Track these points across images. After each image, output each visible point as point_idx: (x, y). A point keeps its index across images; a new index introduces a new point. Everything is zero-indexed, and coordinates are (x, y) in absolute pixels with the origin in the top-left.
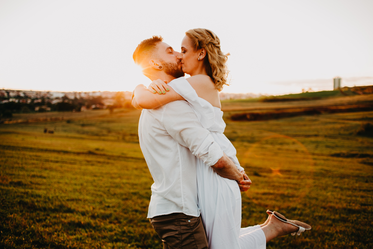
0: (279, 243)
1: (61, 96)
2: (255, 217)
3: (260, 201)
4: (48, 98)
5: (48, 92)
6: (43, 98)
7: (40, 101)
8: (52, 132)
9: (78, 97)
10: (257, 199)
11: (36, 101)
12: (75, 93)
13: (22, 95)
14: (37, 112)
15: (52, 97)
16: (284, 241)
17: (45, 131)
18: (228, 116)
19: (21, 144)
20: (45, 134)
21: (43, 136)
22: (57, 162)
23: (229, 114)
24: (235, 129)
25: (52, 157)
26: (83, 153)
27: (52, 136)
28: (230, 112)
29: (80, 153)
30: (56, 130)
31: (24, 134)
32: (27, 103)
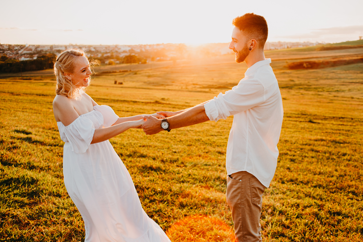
0: (327, 186)
1: (128, 49)
2: (307, 161)
3: (312, 147)
4: (117, 52)
5: (116, 46)
6: (111, 52)
7: (109, 55)
8: (121, 83)
9: (143, 50)
10: (310, 145)
11: (105, 55)
12: (141, 46)
13: (93, 50)
14: (107, 64)
15: (119, 51)
16: (331, 184)
17: (116, 83)
18: (285, 64)
19: (95, 95)
20: (115, 85)
21: (113, 87)
22: (128, 111)
23: (287, 62)
24: (293, 77)
25: (123, 106)
26: (150, 103)
27: (122, 87)
28: (288, 61)
29: (148, 103)
30: (124, 82)
31: (97, 86)
32: (98, 57)
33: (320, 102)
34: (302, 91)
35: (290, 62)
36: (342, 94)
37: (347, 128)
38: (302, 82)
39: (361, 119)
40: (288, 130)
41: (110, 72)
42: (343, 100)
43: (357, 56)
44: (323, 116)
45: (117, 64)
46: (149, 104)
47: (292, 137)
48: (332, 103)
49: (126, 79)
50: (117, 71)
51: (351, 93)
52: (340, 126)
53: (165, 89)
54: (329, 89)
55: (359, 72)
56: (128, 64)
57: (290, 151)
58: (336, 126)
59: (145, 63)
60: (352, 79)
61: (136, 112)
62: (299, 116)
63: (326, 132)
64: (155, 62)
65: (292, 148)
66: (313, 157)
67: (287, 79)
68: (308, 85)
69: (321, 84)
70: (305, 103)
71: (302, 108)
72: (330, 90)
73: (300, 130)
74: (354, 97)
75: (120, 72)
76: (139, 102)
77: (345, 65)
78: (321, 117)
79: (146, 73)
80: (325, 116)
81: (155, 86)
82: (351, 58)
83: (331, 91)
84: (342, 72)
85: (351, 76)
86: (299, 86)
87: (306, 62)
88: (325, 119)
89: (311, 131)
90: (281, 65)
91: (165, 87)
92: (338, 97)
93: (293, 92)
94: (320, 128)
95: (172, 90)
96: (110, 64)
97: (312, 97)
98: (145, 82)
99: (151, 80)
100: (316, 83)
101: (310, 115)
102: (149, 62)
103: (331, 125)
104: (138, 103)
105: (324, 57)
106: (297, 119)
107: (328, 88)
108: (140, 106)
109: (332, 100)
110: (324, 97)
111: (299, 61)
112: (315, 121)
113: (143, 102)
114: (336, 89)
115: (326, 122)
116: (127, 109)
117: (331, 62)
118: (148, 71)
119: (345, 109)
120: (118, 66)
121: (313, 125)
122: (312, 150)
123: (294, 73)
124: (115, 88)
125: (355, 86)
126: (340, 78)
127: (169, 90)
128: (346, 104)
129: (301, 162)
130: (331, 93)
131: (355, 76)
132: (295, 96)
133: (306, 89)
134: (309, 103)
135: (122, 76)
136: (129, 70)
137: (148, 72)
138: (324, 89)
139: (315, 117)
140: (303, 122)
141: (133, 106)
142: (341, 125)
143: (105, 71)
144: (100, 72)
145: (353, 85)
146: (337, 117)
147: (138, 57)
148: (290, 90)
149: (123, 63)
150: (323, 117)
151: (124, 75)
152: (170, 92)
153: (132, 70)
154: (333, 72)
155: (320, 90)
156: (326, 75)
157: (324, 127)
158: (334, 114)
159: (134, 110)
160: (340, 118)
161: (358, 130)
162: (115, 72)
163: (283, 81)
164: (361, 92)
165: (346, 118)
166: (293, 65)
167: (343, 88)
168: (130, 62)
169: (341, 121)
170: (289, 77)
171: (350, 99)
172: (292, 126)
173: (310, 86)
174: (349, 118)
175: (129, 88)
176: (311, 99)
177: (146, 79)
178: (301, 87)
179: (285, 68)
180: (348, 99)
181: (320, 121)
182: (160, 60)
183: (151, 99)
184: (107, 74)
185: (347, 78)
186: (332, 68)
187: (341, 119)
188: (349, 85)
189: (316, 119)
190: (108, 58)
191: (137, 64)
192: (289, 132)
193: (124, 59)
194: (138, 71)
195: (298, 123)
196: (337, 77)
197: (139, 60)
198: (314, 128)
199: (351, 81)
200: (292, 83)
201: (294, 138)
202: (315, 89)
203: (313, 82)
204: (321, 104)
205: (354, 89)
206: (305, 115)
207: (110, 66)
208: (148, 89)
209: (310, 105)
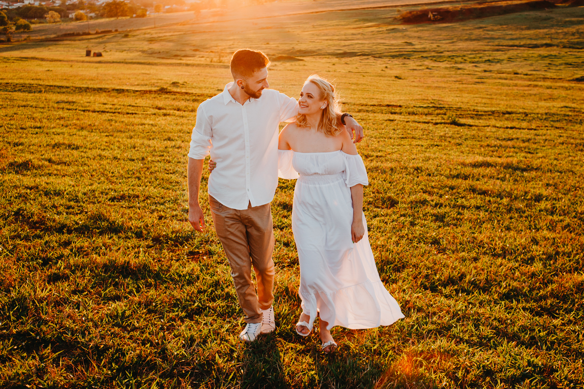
7: (75, 1)
8: (100, 55)
11: (69, 3)
14: (72, 19)
17: (88, 54)
18: (396, 15)
19: (45, 80)
20: (88, 59)
21: (83, 62)
22: (103, 112)
23: (399, 11)
24: (410, 37)
25: (95, 102)
26: (150, 92)
27: (100, 62)
28: (400, 9)
29: (146, 92)
30: (106, 51)
31: (52, 60)
32: (55, 5)
33: (460, 82)
34: (427, 62)
35: (405, 11)
36: (498, 67)
37: (524, 134)
38: (427, 45)
39: (542, 114)
41: (78, 35)
42: (500, 78)
44: (474, 110)
45: (91, 18)
46: (148, 95)
48: (483, 83)
49: (109, 46)
50: (91, 32)
51: (513, 64)
52: (510, 131)
53: (180, 64)
54: (474, 58)
55: (524, 27)
56: (112, 19)
58: (502, 130)
59: (143, 15)
60: (512, 39)
61: (119, 113)
62: (431, 110)
63: (488, 146)
64: (161, 14)
67: (400, 41)
68: (437, 52)
69: (460, 50)
70: (436, 85)
71: (432, 95)
72: (476, 60)
74: (519, 71)
75: (97, 33)
76: (128, 91)
77: (500, 14)
78: (469, 112)
79: (145, 34)
80: (477, 111)
81: (163, 58)
82: (510, 3)
83: (477, 62)
84: (495, 28)
85: (511, 34)
86: (422, 54)
87: (432, 11)
88: (478, 115)
90: (389, 16)
91: (181, 59)
92: (490, 71)
93: (412, 64)
94: (473, 137)
95: (193, 65)
96: (78, 19)
97: (447, 72)
98: (143, 52)
99: (156, 46)
100: (452, 48)
101: (450, 109)
102: (151, 14)
103: (494, 129)
104: (127, 94)
106: (429, 118)
107: (472, 56)
109: (481, 78)
110: (466, 72)
111: (420, 8)
112: (462, 121)
113: (135, 92)
114: (487, 58)
115: (482, 122)
116: (103, 108)
117: (476, 9)
118: (149, 31)
119: (507, 95)
120: (92, 22)
121: (461, 129)
123: (412, 30)
124: (86, 64)
125: (519, 52)
126: (492, 38)
127: (187, 65)
128: (509, 86)
130: (478, 65)
131: (517, 33)
132: (415, 72)
133: (434, 59)
134: (443, 85)
135: (101, 40)
136: (113, 30)
137: (149, 33)
138: (465, 58)
139: (458, 113)
140: (441, 123)
141: (116, 101)
142: (511, 128)
143: (69, 32)
144: (60, 34)
145: (516, 49)
146: (498, 112)
147: (129, 5)
148: (407, 61)
149: (102, 16)
150: (475, 113)
151: (105, 39)
152: (189, 68)
153: (120, 30)
154: (481, 28)
155: (459, 59)
156: (468, 32)
157: (481, 134)
158: (492, 105)
159: (116, 109)
160: (504, 114)
161: (544, 137)
162: (89, 34)
163: (392, 45)
164: (529, 62)
165: (516, 113)
166: (409, 15)
167: (498, 55)
168: (116, 15)
169: (507, 119)
170: (403, 37)
171: (513, 76)
173: (442, 53)
174: (520, 113)
175: (113, 62)
176: (444, 77)
177: (146, 46)
178: (425, 55)
179: (395, 21)
180: (509, 76)
181: (470, 121)
182: (169, 11)
184: (73, 38)
185: (504, 39)
186: (477, 21)
187: (507, 116)
188: (509, 50)
189: (461, 116)
190: (74, 7)
191: (128, 18)
193: (104, 8)
194: (130, 31)
195: (431, 127)
196: (487, 36)
197: (132, 10)
198: (464, 137)
199: (511, 43)
200: (409, 48)
202: (449, 59)
203: (445, 46)
204: (464, 86)
205: (517, 57)
206: (441, 108)
207: (78, 23)
208: (149, 64)
209: (445, 88)
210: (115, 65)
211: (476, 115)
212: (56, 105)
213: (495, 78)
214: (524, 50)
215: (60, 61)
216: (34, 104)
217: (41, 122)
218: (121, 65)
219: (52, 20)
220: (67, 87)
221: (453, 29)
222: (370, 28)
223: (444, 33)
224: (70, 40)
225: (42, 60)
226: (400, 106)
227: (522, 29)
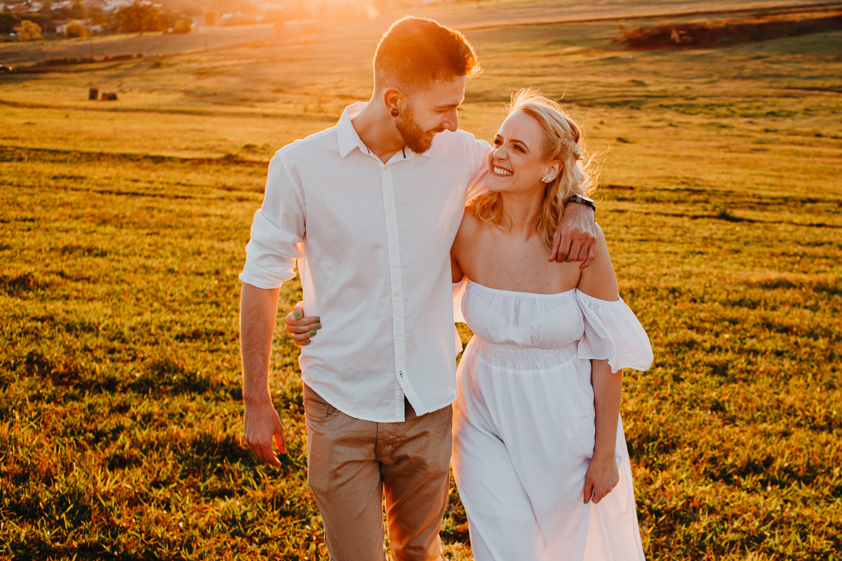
3: (761, 311)
8: (112, 97)
11: (54, 6)
14: (61, 36)
17: (93, 95)
18: (617, 34)
19: (23, 140)
20: (92, 104)
21: (85, 109)
22: (135, 194)
23: (621, 27)
24: (641, 72)
25: (118, 177)
26: (210, 161)
27: (114, 110)
28: (623, 23)
29: (201, 161)
30: (122, 91)
31: (32, 106)
32: (31, 10)
33: (727, 148)
34: (670, 115)
35: (631, 27)
36: (787, 124)
38: (669, 86)
40: (663, 248)
41: (74, 62)
42: (793, 143)
43: (826, 11)
44: (754, 196)
45: (95, 33)
46: (206, 166)
47: (689, 275)
48: (763, 150)
49: (128, 82)
50: (96, 58)
51: (812, 119)
52: (818, 231)
53: (252, 115)
54: (748, 108)
55: (831, 57)
56: (132, 36)
57: (699, 330)
58: (804, 229)
59: (186, 30)
60: (811, 78)
61: (162, 196)
62: (682, 195)
63: (783, 254)
64: (216, 29)
65: (702, 321)
66: (779, 354)
67: (624, 79)
68: (686, 98)
69: (725, 94)
70: (686, 153)
71: (682, 170)
72: (751, 112)
73: (702, 250)
74: (824, 131)
75: (106, 60)
76: (170, 159)
77: (791, 35)
78: (747, 199)
79: (189, 62)
80: (760, 198)
81: (222, 104)
82: (807, 15)
83: (754, 116)
84: (783, 58)
85: (810, 70)
86: (661, 101)
87: (678, 28)
88: (762, 204)
89: (737, 251)
90: (604, 35)
91: (252, 106)
92: (775, 131)
93: (644, 118)
94: (758, 240)
95: (275, 116)
96: (72, 34)
97: (703, 132)
98: (187, 92)
99: (208, 84)
100: (710, 90)
101: (714, 193)
102: (198, 27)
103: (791, 228)
104: (169, 163)
105: (731, 12)
106: (681, 208)
107: (744, 105)
108: (175, 175)
109: (760, 142)
110: (735, 132)
111: (656, 23)
112: (738, 213)
113: (184, 160)
114: (769, 109)
115: (768, 216)
116: (134, 187)
117: (751, 26)
118: (195, 57)
119: (805, 171)
120: (97, 40)
121: (738, 227)
122: (768, 325)
123: (644, 61)
124: (92, 114)
125: (822, 99)
126: (778, 76)
127: (265, 116)
128: (807, 155)
129: (748, 376)
130: (755, 120)
131: (820, 68)
132: (651, 132)
133: (681, 109)
134: (699, 154)
135: (113, 72)
136: (135, 55)
137: (195, 61)
138: (733, 108)
139: (729, 200)
140: (703, 217)
141: (153, 176)
142: (819, 226)
143: (57, 58)
144: (42, 60)
145: (818, 95)
146: (794, 199)
147: (162, 12)
148: (635, 113)
149: (114, 30)
150: (756, 200)
151: (120, 70)
152: (269, 122)
153: (146, 54)
154: (759, 58)
155: (723, 111)
156: (738, 65)
158: (783, 188)
159: (156, 189)
160: (804, 202)
162: (92, 61)
163: (610, 85)
164: (840, 117)
165: (822, 201)
166: (638, 35)
167: (788, 104)
168: (138, 29)
169: (810, 211)
170: (629, 72)
171: (813, 139)
172: (675, 235)
173: (693, 99)
174: (830, 201)
175: (138, 110)
176: (699, 139)
177: (191, 83)
178: (665, 102)
179: (615, 44)
180: (807, 139)
181: (750, 214)
182: (230, 23)
183: (212, 149)
184: (64, 67)
185: (797, 77)
186: (753, 45)
187: (809, 205)
188: (805, 96)
189: (734, 205)
190: (65, 14)
191: (159, 34)
192: (672, 257)
193: (118, 17)
194: (164, 57)
195: (687, 222)
196: (770, 72)
197: (166, 21)
198: (743, 240)
199: (809, 84)
200: (639, 90)
201: (693, 279)
202: (706, 110)
203: (699, 87)
204: (734, 155)
205: (820, 108)
206: (699, 192)
207: (73, 42)
208: (200, 113)
209: (701, 158)
210: (142, 115)
211: (758, 204)
212: (52, 183)
213: (784, 143)
214: (831, 96)
215: (46, 107)
216: (15, 180)
217: (32, 211)
218: (152, 115)
219: (27, 36)
220: (66, 152)
221: (712, 59)
222: (573, 56)
223: (698, 67)
224: (61, 71)
225: (15, 105)
226: (631, 188)
227: (828, 61)
